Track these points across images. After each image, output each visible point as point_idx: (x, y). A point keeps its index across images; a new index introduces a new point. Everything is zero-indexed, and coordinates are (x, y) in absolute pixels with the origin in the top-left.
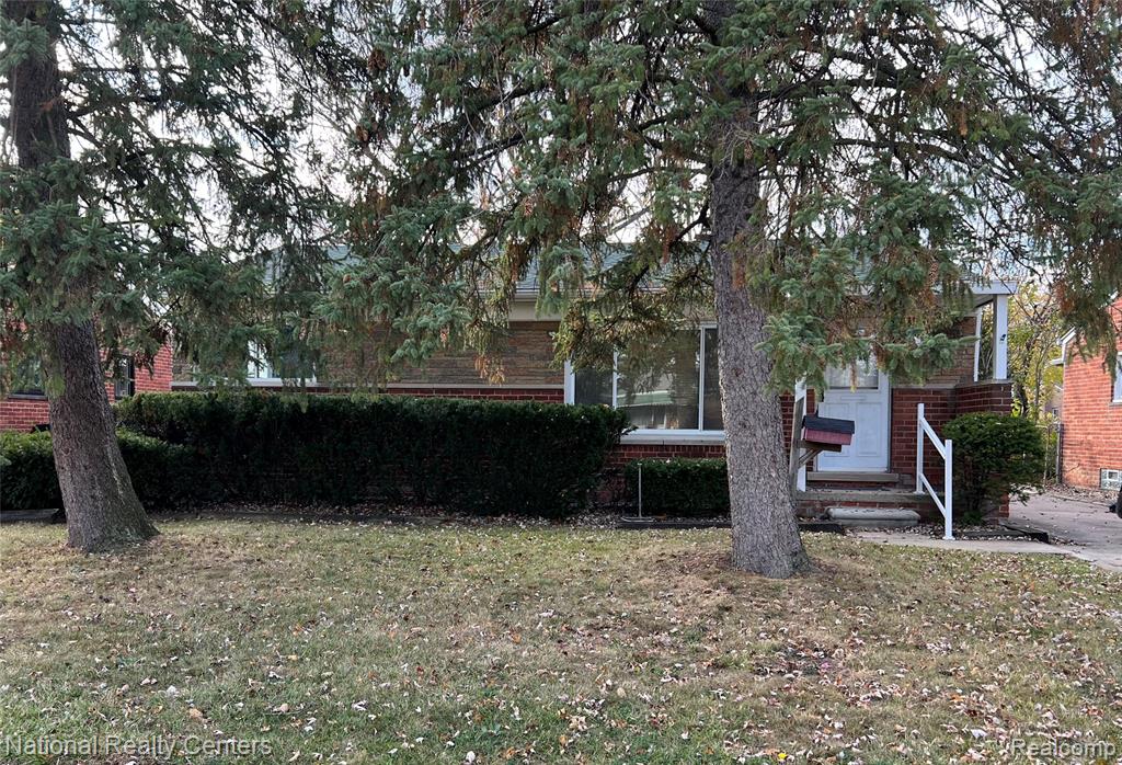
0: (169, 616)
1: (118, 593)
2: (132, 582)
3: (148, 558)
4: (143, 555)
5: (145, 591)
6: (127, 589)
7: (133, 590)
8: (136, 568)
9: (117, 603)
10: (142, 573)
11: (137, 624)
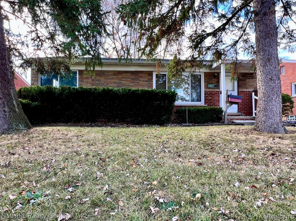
0: (54, 160)
1: (19, 150)
2: (26, 145)
3: (31, 136)
4: (29, 134)
5: (34, 148)
6: (24, 148)
7: (27, 148)
8: (26, 139)
9: (19, 155)
10: (30, 141)
11: (35, 166)
